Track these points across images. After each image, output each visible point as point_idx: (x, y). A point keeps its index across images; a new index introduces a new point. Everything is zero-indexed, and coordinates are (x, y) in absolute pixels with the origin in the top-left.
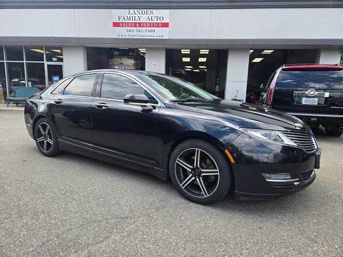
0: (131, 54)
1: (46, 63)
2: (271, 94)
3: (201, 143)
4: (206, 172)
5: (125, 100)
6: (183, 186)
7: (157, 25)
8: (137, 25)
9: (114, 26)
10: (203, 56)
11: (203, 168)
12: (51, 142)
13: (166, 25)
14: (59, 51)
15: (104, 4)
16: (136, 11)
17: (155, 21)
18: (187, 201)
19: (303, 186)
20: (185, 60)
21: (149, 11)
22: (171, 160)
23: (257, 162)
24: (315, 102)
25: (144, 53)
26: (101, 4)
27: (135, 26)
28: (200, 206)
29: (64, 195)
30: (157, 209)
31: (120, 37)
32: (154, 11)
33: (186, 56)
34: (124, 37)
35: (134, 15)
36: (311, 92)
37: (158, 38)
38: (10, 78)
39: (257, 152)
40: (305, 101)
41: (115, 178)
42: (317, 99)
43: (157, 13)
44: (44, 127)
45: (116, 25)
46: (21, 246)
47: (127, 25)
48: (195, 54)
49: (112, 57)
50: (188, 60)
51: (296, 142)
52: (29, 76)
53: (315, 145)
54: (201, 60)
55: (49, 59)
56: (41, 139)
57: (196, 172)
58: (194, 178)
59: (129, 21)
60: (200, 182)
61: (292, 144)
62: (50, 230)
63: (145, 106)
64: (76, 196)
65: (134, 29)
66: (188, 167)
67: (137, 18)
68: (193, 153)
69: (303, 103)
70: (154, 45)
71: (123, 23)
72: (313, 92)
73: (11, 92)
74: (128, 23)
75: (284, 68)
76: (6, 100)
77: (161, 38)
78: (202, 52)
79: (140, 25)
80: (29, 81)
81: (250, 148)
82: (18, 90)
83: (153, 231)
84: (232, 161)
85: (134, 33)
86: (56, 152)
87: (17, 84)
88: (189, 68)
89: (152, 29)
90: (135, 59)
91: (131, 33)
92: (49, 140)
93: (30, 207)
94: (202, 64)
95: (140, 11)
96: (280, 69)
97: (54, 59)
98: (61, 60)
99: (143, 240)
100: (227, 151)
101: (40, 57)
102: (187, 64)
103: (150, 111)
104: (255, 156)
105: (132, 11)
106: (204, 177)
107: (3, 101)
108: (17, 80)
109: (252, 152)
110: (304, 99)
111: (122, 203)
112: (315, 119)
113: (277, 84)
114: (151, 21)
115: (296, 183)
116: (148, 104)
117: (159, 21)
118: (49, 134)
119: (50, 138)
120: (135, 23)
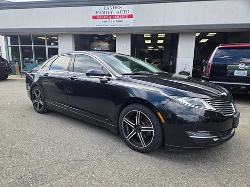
0: (106, 39)
1: (47, 47)
2: (209, 67)
3: (141, 107)
4: (145, 128)
5: (87, 74)
6: (128, 138)
7: (124, 17)
8: (110, 17)
9: (93, 19)
10: (161, 39)
11: (143, 126)
12: (42, 103)
13: (131, 16)
14: (56, 38)
15: (86, 3)
16: (109, 6)
17: (123, 14)
18: (131, 150)
19: (221, 142)
20: (147, 42)
21: (119, 6)
22: (120, 119)
23: (186, 122)
24: (244, 74)
25: (115, 38)
26: (84, 3)
27: (108, 18)
28: (140, 154)
29: (44, 142)
30: (107, 155)
31: (98, 26)
32: (122, 6)
33: (148, 39)
34: (100, 26)
35: (107, 10)
36: (242, 66)
37: (125, 26)
38: (23, 58)
39: (187, 114)
40: (236, 73)
41: (82, 130)
42: (246, 72)
43: (124, 7)
44: (37, 92)
45: (95, 17)
46: (6, 178)
47: (103, 17)
48: (154, 37)
49: (92, 41)
50: (149, 42)
51: (215, 107)
52: (35, 56)
53: (234, 109)
54: (159, 42)
55: (49, 44)
56: (35, 101)
57: (137, 129)
58: (135, 133)
59: (104, 15)
60: (140, 136)
61: (212, 108)
62: (28, 167)
63: (102, 78)
64: (52, 143)
65: (108, 20)
66: (132, 125)
67: (110, 12)
68: (135, 114)
69: (235, 74)
70: (122, 32)
71: (99, 16)
72: (243, 66)
73: (24, 67)
74: (103, 16)
75: (220, 47)
76: (20, 73)
77: (127, 26)
78: (160, 36)
79: (112, 17)
80: (35, 59)
81: (181, 111)
82: (28, 66)
83: (100, 172)
84: (163, 121)
85: (108, 23)
86: (45, 110)
87: (28, 62)
88: (150, 48)
89: (121, 19)
90: (109, 42)
91: (105, 24)
92: (41, 102)
93: (19, 149)
94: (160, 44)
95: (112, 7)
96: (217, 48)
97: (52, 44)
98: (57, 44)
99: (92, 178)
100: (159, 114)
101: (43, 42)
102: (149, 45)
103: (105, 82)
104: (185, 117)
105: (106, 7)
106: (143, 132)
107: (19, 74)
108: (27, 59)
109: (182, 113)
110: (236, 72)
111: (83, 149)
112: (244, 87)
113: (214, 60)
114: (120, 14)
115: (215, 140)
116: (104, 77)
117: (126, 14)
118: (41, 97)
119: (42, 100)
120: (109, 16)
